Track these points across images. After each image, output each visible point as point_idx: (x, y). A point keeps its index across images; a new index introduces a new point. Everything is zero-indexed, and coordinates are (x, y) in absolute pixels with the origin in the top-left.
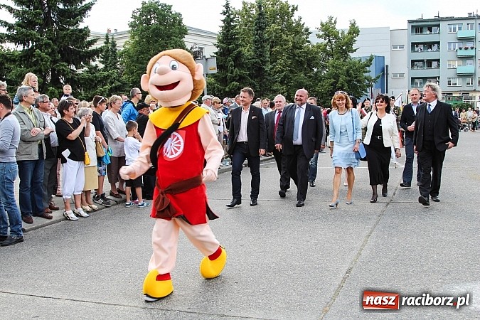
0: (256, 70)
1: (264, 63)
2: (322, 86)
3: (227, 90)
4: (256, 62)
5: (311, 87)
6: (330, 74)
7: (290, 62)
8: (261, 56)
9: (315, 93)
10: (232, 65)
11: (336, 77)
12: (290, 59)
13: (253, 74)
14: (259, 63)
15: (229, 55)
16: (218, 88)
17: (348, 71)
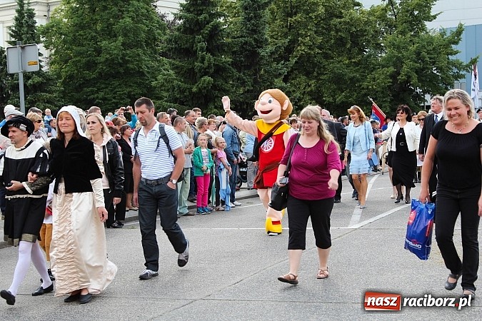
0: (246, 56)
1: (261, 43)
2: (374, 79)
3: (194, 89)
4: (246, 43)
5: (358, 81)
6: (388, 60)
7: (320, 39)
8: (254, 31)
9: (363, 92)
10: (202, 49)
11: (398, 63)
12: (323, 34)
13: (241, 62)
14: (250, 44)
15: (198, 32)
16: (179, 87)
17: (418, 54)
